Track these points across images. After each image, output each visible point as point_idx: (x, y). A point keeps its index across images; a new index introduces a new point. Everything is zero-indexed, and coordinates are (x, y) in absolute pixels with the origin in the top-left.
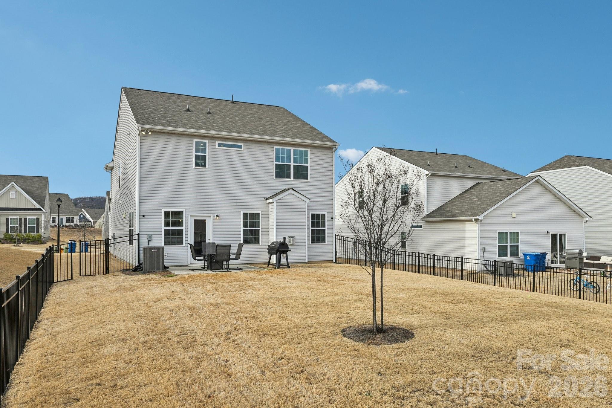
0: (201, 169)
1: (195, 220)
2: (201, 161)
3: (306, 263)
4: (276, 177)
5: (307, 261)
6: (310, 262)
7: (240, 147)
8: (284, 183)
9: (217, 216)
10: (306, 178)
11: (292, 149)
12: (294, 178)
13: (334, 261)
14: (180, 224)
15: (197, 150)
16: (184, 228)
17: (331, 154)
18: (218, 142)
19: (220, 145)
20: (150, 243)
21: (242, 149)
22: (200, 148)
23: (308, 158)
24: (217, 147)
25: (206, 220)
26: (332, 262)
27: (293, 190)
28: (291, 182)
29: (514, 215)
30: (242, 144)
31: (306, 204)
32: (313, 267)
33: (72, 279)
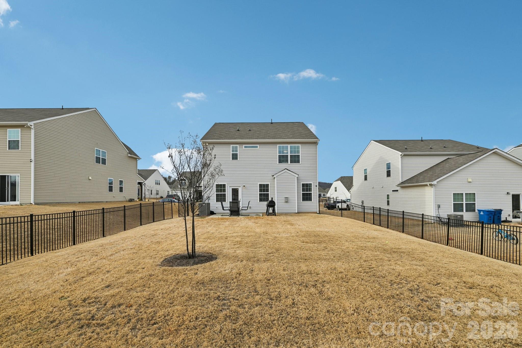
0: (235, 161)
1: (232, 189)
2: (235, 157)
3: (296, 213)
4: (279, 163)
5: (297, 212)
6: (298, 213)
7: (257, 147)
8: (284, 165)
9: (244, 186)
10: (298, 162)
11: (289, 146)
12: (290, 163)
13: (318, 213)
14: (224, 191)
15: (233, 151)
16: (226, 193)
17: (315, 146)
18: (244, 146)
19: (245, 147)
20: (209, 201)
21: (258, 148)
22: (235, 149)
23: (299, 150)
24: (244, 148)
25: (238, 189)
26: (316, 213)
27: (287, 169)
28: (289, 165)
29: (470, 180)
30: (258, 145)
31: (296, 178)
32: (301, 216)
33: (172, 218)
